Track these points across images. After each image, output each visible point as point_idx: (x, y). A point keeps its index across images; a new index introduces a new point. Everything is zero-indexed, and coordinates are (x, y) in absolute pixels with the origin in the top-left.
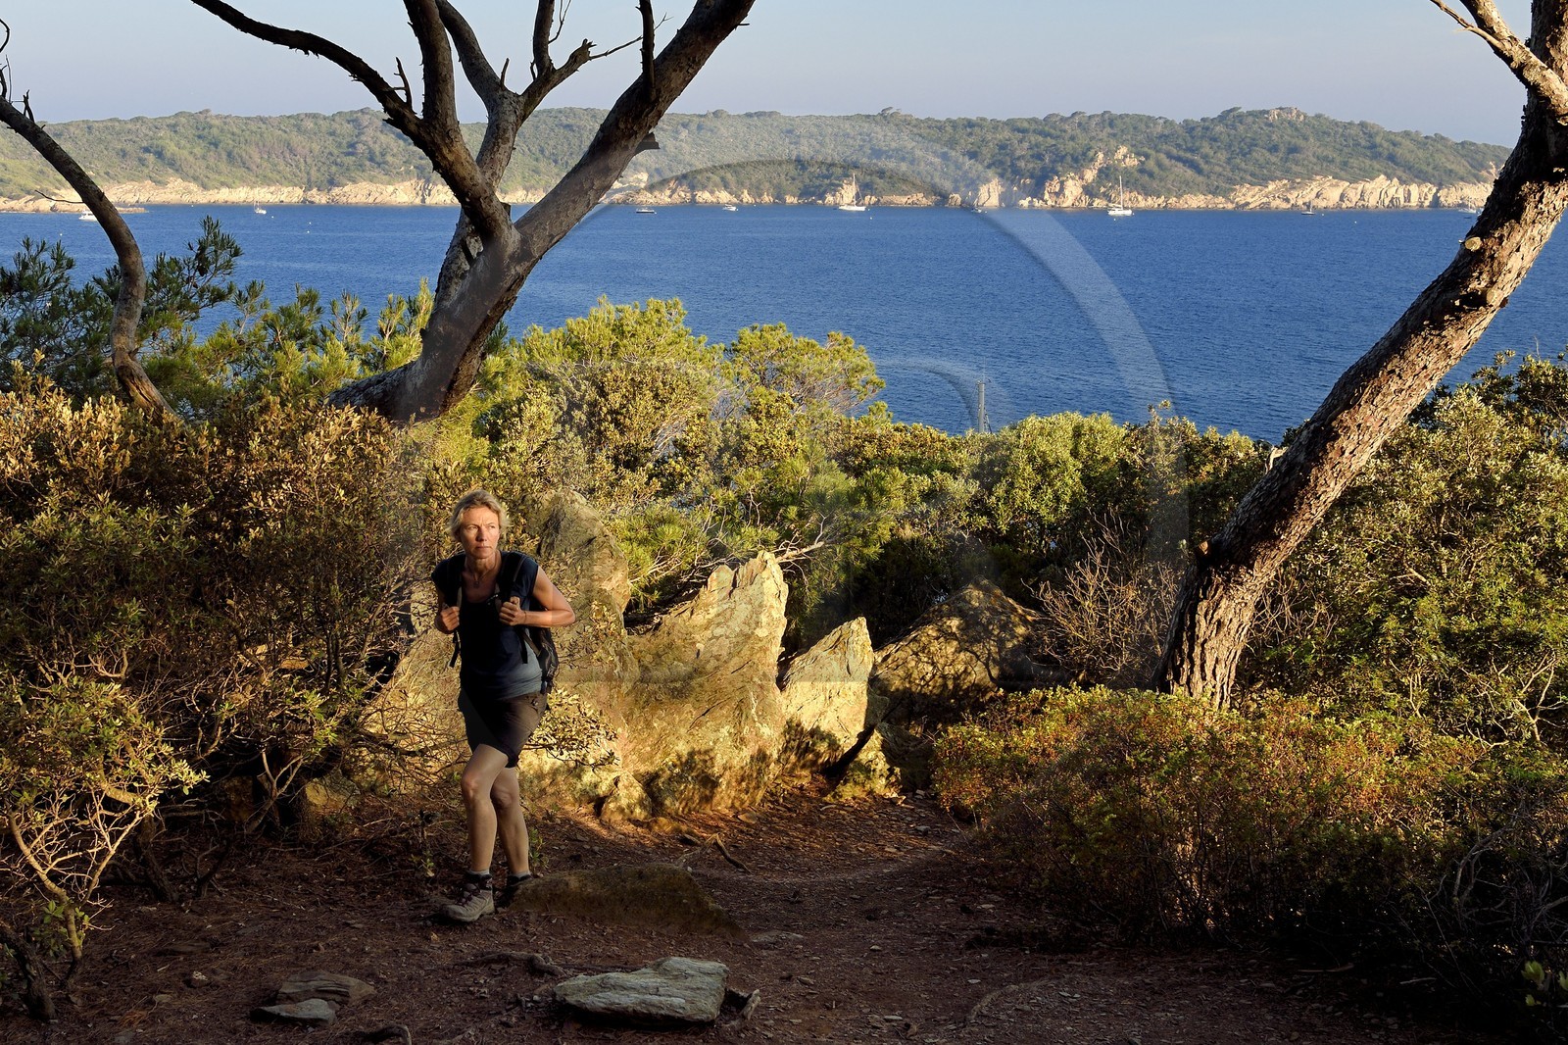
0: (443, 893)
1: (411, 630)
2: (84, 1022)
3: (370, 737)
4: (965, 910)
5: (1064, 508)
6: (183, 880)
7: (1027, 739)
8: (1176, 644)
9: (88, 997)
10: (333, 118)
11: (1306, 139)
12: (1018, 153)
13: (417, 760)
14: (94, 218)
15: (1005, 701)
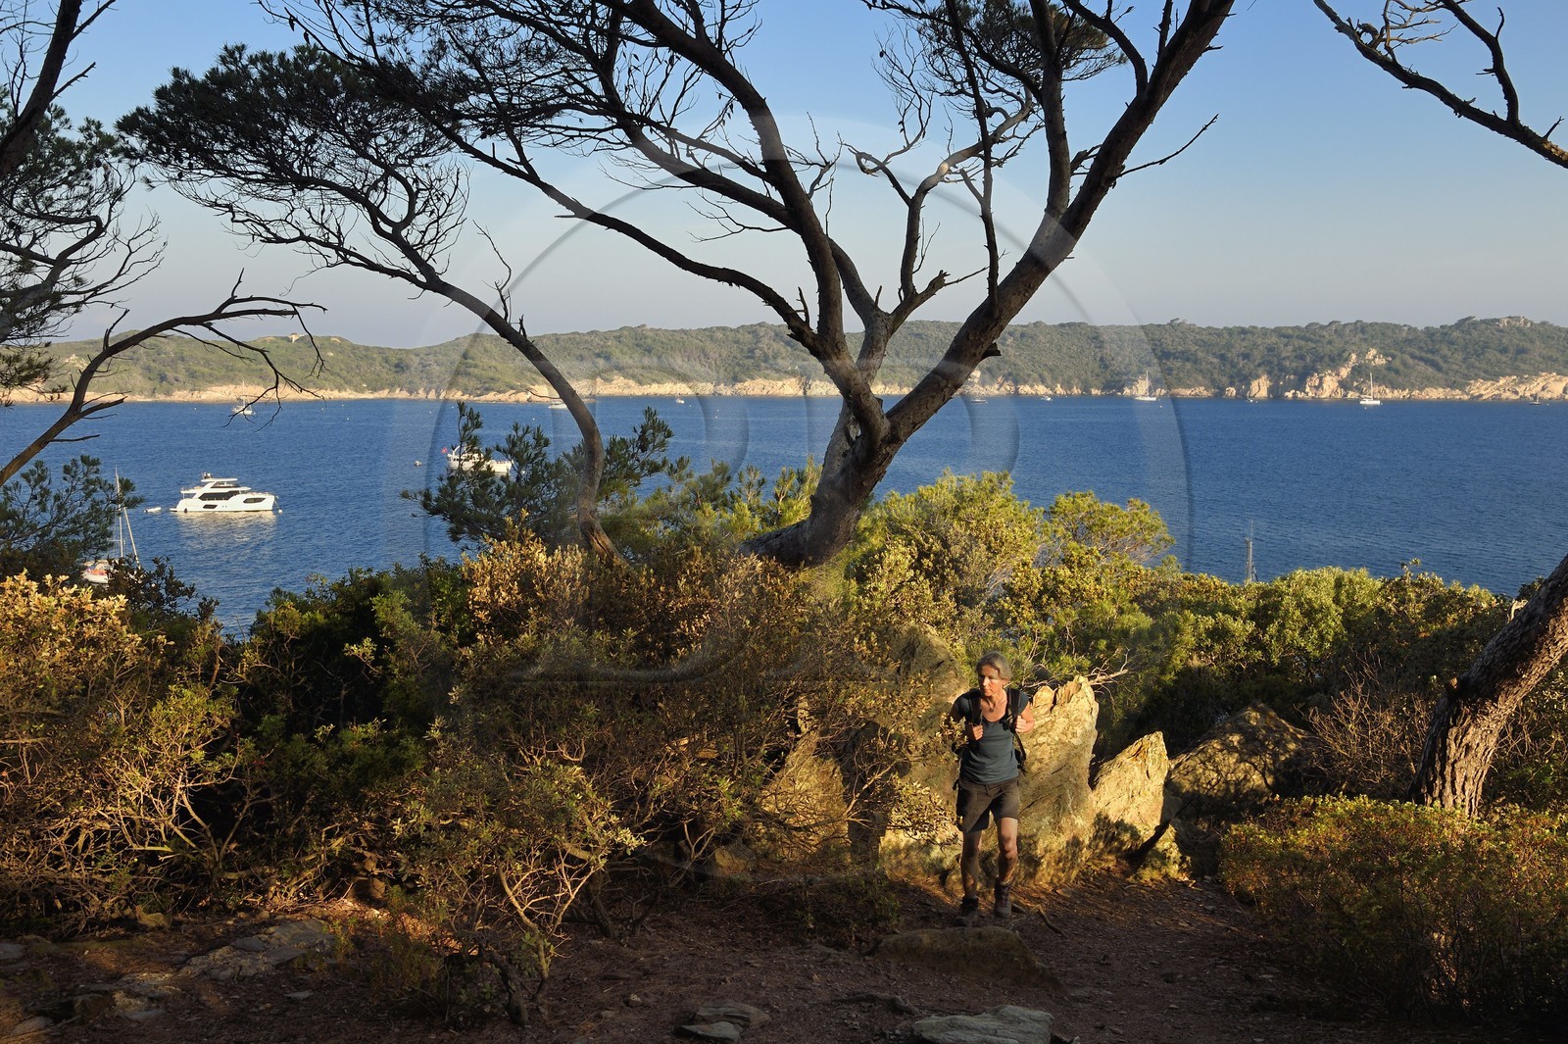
0: (820, 942)
1: (798, 730)
2: (550, 1029)
3: (766, 815)
4: (1248, 978)
5: (1328, 645)
6: (622, 921)
7: (1302, 838)
8: (1429, 763)
9: (552, 1008)
10: (737, 330)
11: (1532, 341)
12: (1284, 355)
13: (801, 835)
14: (564, 406)
15: (1280, 804)
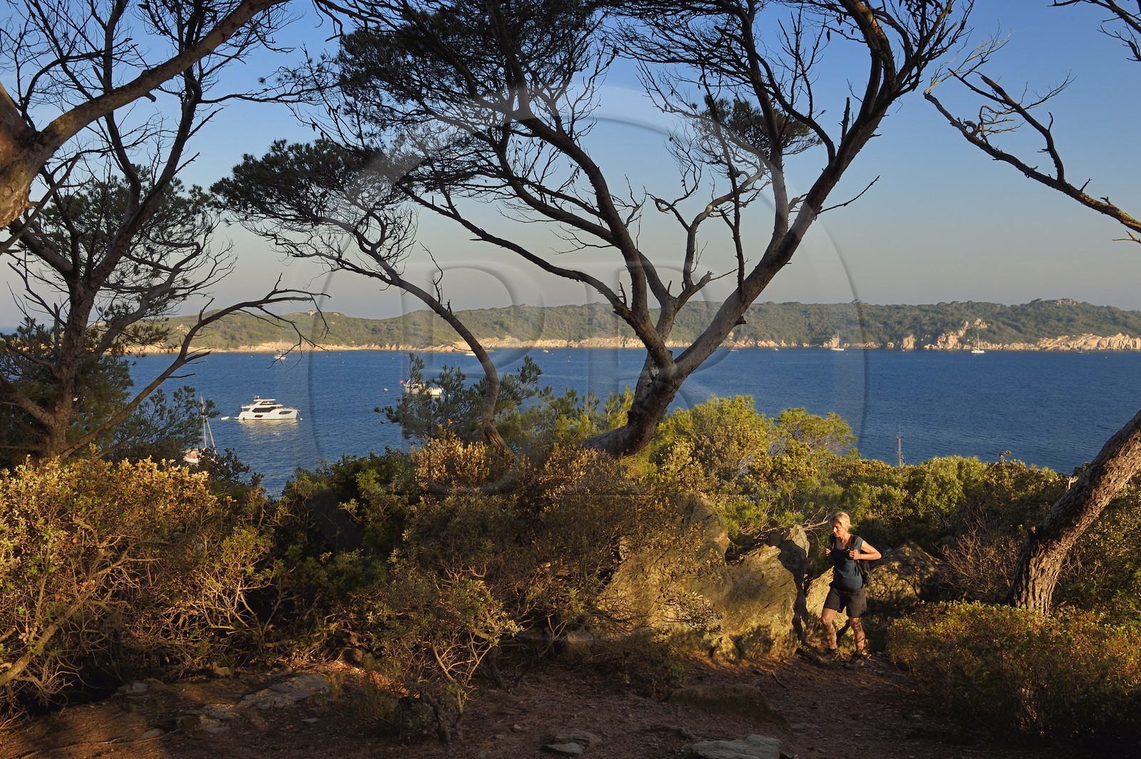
0: (634, 692)
1: (620, 559)
2: (464, 745)
3: (600, 612)
4: (905, 717)
5: (954, 505)
6: (509, 678)
7: (939, 628)
8: (1019, 580)
9: (466, 733)
10: (582, 307)
11: (1077, 314)
12: (924, 322)
13: (621, 625)
14: (474, 355)
15: (925, 606)
